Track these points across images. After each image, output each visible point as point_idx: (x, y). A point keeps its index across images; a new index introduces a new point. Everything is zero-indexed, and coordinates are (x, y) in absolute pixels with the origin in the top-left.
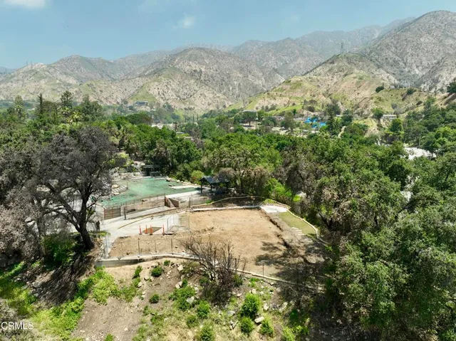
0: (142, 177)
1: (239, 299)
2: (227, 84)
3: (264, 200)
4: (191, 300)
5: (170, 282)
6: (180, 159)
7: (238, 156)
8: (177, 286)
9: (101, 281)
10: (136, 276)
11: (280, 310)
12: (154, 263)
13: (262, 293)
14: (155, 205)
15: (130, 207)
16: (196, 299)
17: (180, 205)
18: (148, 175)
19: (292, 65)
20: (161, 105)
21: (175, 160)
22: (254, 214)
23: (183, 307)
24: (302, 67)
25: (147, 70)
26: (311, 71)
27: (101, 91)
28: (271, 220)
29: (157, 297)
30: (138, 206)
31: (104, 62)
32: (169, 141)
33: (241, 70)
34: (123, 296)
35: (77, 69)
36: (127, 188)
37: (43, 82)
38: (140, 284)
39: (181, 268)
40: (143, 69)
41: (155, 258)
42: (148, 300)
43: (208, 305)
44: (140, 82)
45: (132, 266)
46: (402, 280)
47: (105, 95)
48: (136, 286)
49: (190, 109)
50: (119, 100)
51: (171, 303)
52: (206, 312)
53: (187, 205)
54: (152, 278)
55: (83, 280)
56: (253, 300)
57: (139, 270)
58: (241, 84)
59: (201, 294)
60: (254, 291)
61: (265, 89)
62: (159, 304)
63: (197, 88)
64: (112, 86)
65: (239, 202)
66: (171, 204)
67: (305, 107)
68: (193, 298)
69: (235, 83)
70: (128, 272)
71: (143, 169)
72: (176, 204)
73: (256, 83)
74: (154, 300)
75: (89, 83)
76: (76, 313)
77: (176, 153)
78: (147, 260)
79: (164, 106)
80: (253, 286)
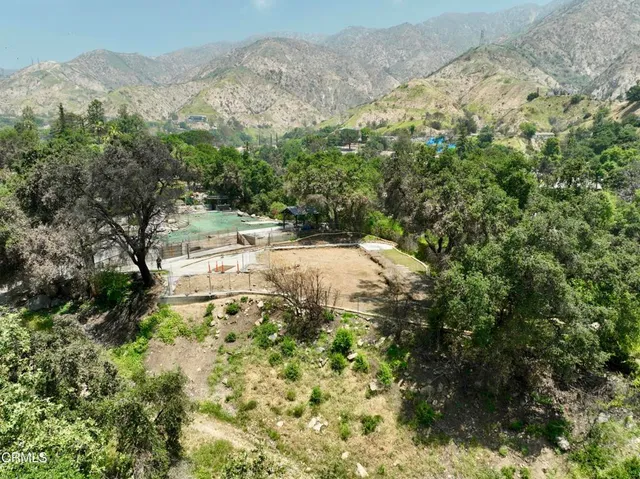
0: (205, 211)
1: (329, 335)
2: (317, 92)
3: (364, 236)
4: (274, 337)
5: (249, 319)
6: (256, 187)
7: (331, 179)
8: (257, 323)
9: (167, 319)
10: (208, 314)
11: (377, 345)
12: (229, 300)
13: (356, 328)
14: (225, 242)
15: (194, 244)
16: (279, 336)
17: (257, 242)
18: (213, 209)
19: (411, 63)
20: (225, 122)
21: (248, 189)
22: (352, 253)
23: (265, 345)
24: (425, 65)
25: (204, 70)
26: (438, 71)
27: (139, 101)
28: (372, 259)
29: (234, 335)
30: (204, 243)
31: (142, 59)
32: (240, 163)
33: (339, 70)
34: (193, 336)
35: (104, 69)
36: (188, 223)
37: (56, 88)
38: (213, 323)
39: (261, 304)
40: (198, 69)
41: (230, 295)
42: (223, 340)
43: (294, 342)
44: (195, 87)
45: (202, 304)
46: (504, 292)
47: (145, 106)
48: (209, 325)
49: (267, 127)
50: (166, 114)
51: (250, 341)
52: (291, 349)
53: (266, 241)
54: (227, 316)
55: (145, 319)
56: (345, 334)
57: (212, 307)
58: (339, 91)
59: (285, 331)
60: (347, 326)
61: (372, 98)
62: (237, 343)
63: (274, 97)
64: (156, 95)
65: (332, 238)
66: (246, 242)
67: (427, 122)
68: (275, 335)
69: (330, 89)
70: (198, 310)
71: (206, 201)
72: (251, 241)
73: (360, 88)
74: (231, 339)
75: (122, 89)
76: (140, 353)
77: (250, 180)
78: (220, 297)
79: (229, 123)
80: (346, 322)
